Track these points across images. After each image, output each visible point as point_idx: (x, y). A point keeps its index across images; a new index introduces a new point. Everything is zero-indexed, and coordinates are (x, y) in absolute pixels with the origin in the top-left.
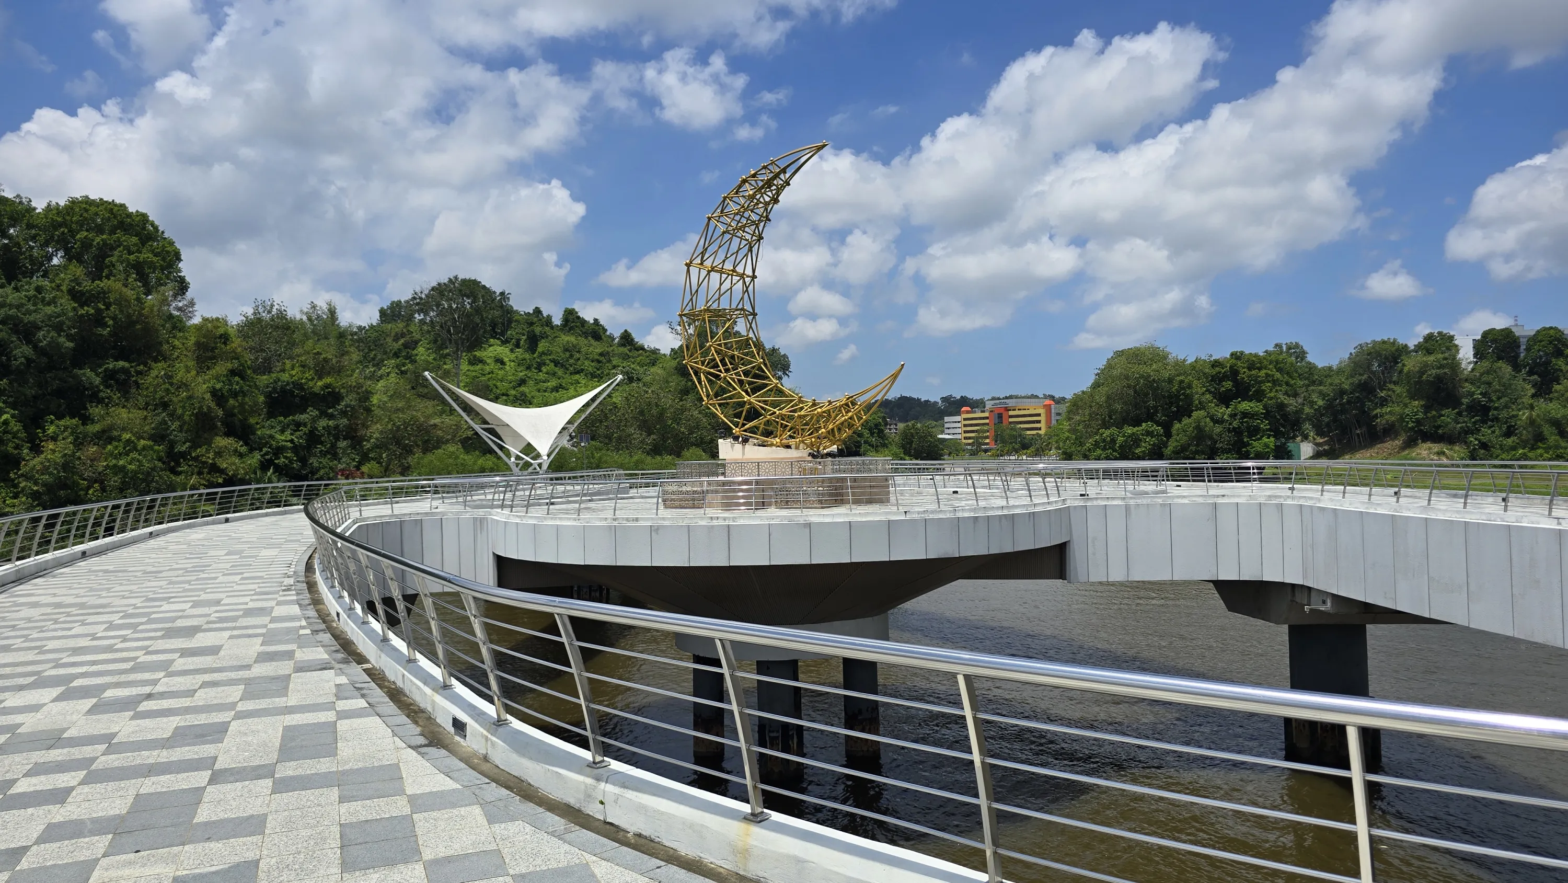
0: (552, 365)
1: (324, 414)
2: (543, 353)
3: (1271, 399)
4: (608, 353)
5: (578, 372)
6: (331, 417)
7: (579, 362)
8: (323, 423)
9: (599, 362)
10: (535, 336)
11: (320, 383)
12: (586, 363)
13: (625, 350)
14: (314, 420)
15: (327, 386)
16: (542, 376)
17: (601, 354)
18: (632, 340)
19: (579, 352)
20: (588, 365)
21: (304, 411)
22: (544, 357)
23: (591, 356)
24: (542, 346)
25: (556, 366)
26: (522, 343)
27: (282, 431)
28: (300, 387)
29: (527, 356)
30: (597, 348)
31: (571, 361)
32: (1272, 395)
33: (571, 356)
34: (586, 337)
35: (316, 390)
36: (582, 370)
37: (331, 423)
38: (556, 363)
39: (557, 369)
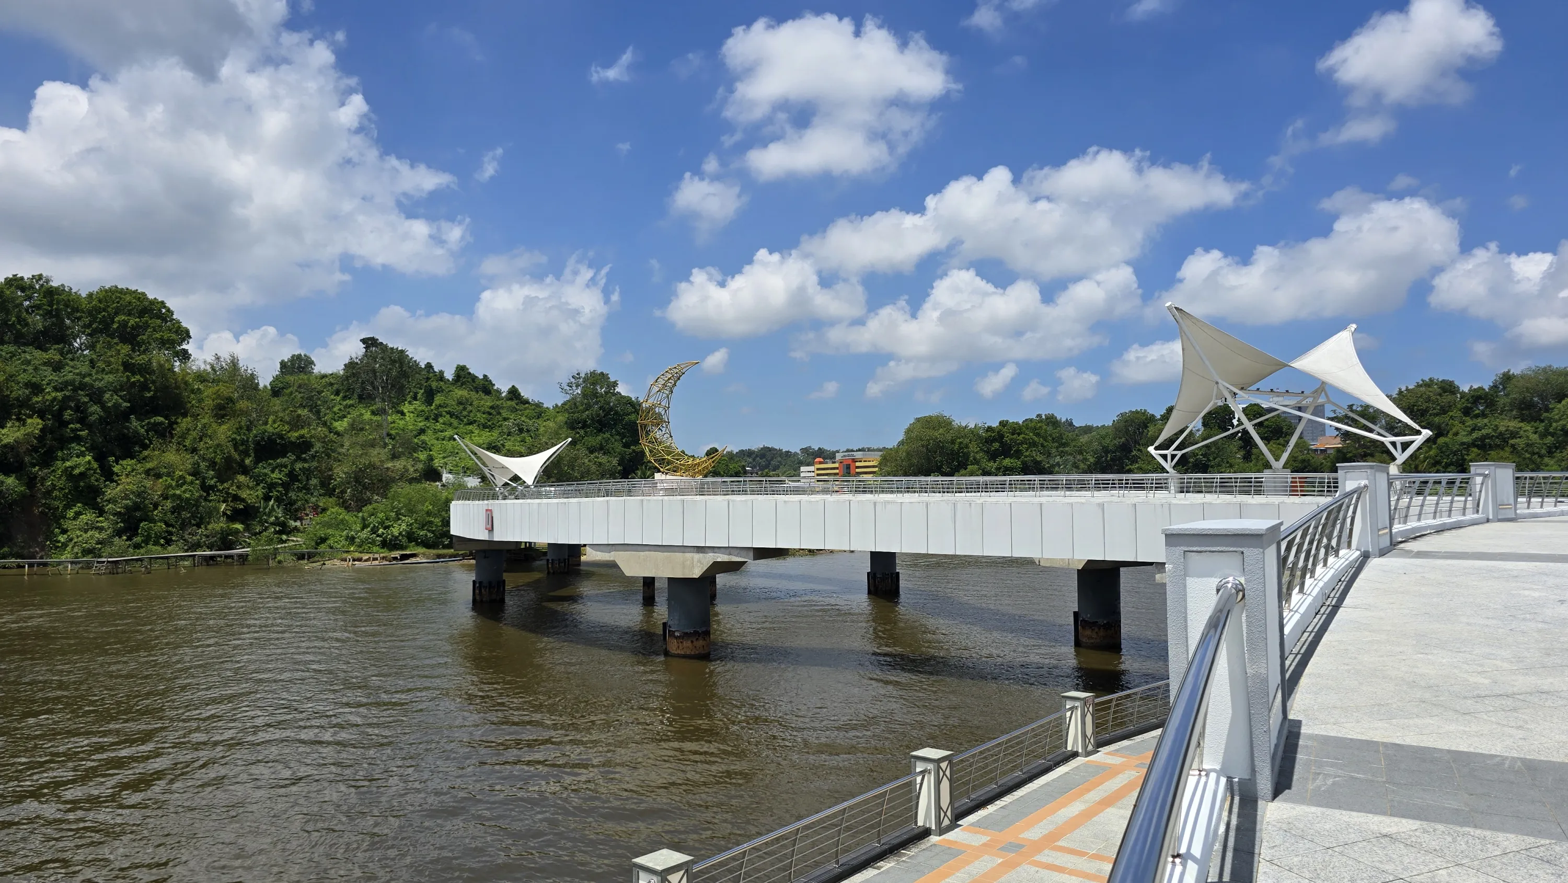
0: (448, 416)
1: (299, 458)
2: (440, 406)
3: (1026, 457)
4: (498, 406)
5: (471, 423)
6: (305, 460)
7: (472, 415)
8: (299, 466)
9: (490, 414)
10: (431, 389)
11: (296, 434)
12: (479, 415)
13: (513, 403)
14: (293, 463)
15: (302, 436)
16: (439, 426)
17: (492, 407)
18: (519, 394)
19: (471, 405)
20: (481, 418)
21: (284, 456)
22: (441, 410)
23: (483, 409)
24: (438, 399)
25: (451, 417)
26: (419, 396)
27: (273, 472)
28: (281, 437)
29: (423, 407)
30: (487, 402)
31: (465, 413)
32: (1027, 454)
33: (465, 409)
34: (477, 392)
35: (293, 439)
36: (475, 421)
37: (306, 465)
38: (451, 415)
39: (452, 420)
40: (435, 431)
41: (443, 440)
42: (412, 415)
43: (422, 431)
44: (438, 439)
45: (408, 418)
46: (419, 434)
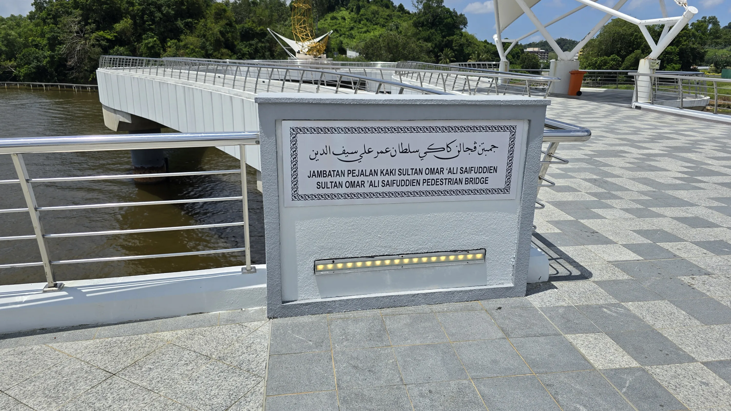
0: (365, 21)
1: (260, 41)
2: (362, 15)
4: (391, 15)
5: (377, 24)
6: (263, 42)
7: (378, 20)
8: (260, 45)
9: (387, 19)
10: (359, 6)
11: (259, 29)
12: (381, 20)
13: (399, 13)
14: (257, 43)
15: (261, 30)
16: (361, 26)
17: (388, 16)
18: (404, 8)
19: (378, 14)
20: (381, 21)
21: (253, 40)
22: (362, 17)
23: (383, 17)
24: (362, 11)
25: (367, 21)
26: (354, 10)
27: (245, 47)
28: (252, 30)
29: (356, 16)
30: (388, 12)
31: (375, 19)
33: (375, 16)
34: (382, 7)
35: (258, 31)
36: (379, 23)
37: (263, 45)
38: (367, 20)
39: (367, 23)
40: (358, 28)
41: (361, 33)
42: (349, 20)
43: (352, 28)
44: (358, 33)
45: (346, 21)
46: (350, 30)
